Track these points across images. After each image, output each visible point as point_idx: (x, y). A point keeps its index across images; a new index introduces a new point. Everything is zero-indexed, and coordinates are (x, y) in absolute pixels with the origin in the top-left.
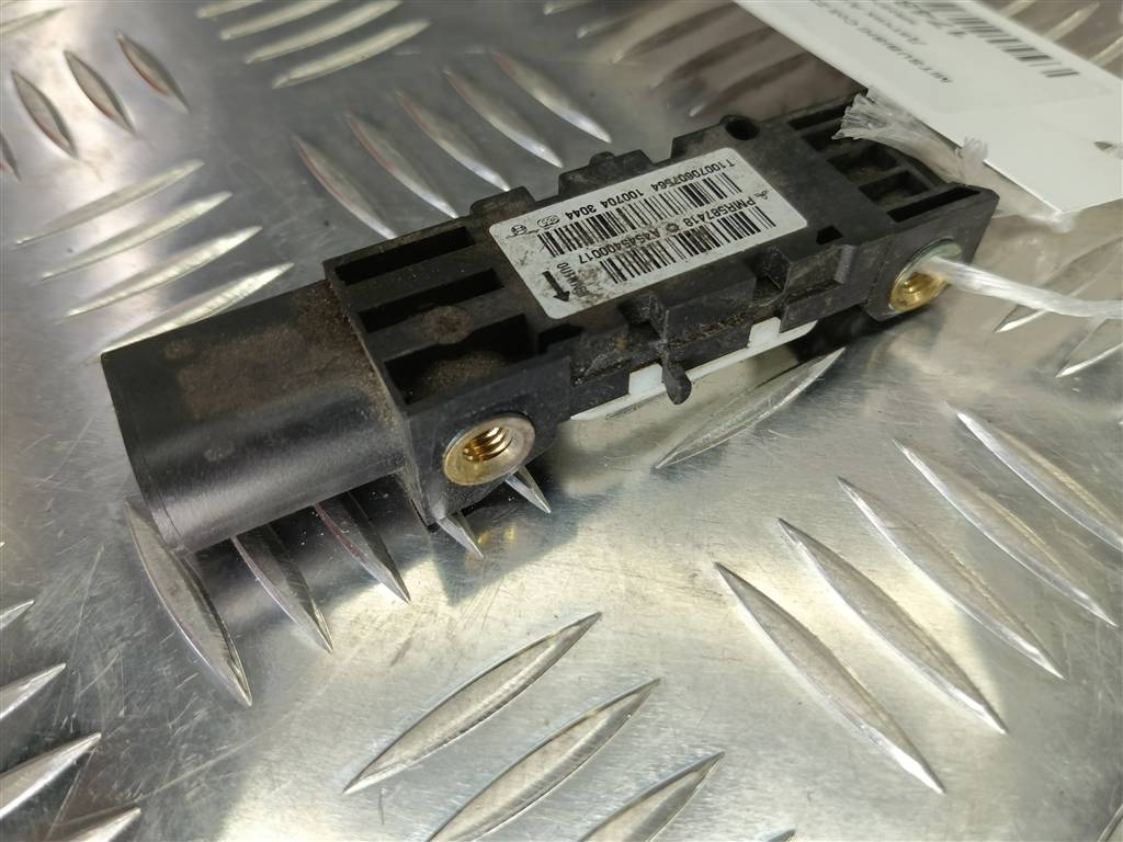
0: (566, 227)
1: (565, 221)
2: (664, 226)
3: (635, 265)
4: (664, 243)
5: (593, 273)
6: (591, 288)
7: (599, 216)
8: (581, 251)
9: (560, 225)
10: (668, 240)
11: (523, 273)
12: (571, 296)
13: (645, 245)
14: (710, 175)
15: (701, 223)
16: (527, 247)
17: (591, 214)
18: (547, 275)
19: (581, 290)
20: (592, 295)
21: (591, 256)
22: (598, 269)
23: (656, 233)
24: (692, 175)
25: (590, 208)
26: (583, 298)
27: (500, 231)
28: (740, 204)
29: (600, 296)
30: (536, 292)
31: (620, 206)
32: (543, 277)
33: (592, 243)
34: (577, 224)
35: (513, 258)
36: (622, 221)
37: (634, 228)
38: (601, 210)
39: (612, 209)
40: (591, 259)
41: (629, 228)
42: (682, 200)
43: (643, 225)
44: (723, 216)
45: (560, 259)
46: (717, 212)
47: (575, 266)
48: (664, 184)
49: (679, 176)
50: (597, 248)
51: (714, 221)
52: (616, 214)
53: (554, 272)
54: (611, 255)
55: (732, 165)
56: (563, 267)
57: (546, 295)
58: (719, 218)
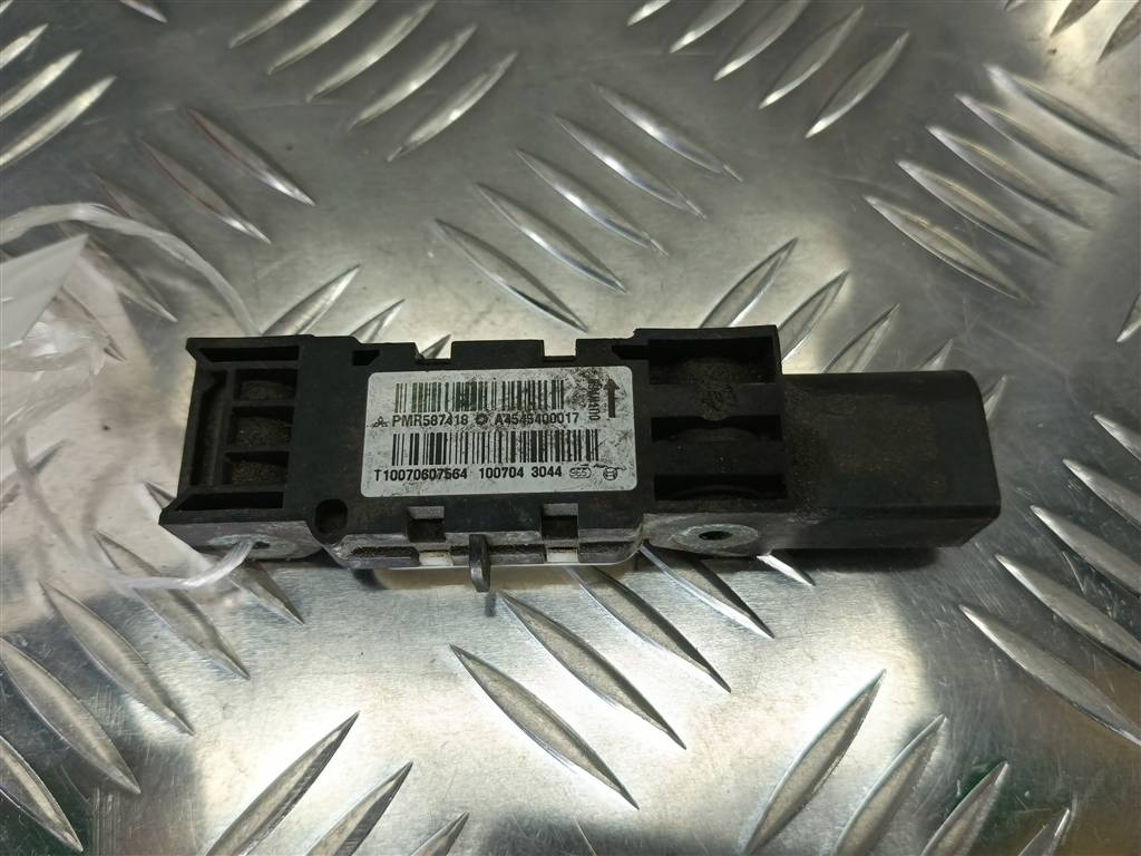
0: (569, 460)
1: (566, 467)
2: (488, 424)
3: (537, 393)
4: (500, 406)
5: (574, 400)
6: (585, 384)
7: (534, 460)
8: (572, 427)
9: (573, 464)
10: (494, 408)
11: (630, 425)
12: (604, 383)
13: (516, 411)
14: (406, 467)
15: (454, 414)
16: (614, 451)
17: (538, 465)
18: (612, 415)
19: (595, 385)
20: (588, 377)
21: (566, 418)
22: (569, 402)
23: (499, 419)
24: (424, 475)
25: (537, 473)
26: (597, 377)
27: (627, 481)
28: (408, 421)
29: (583, 374)
30: (630, 401)
31: (509, 465)
32: (617, 413)
33: (557, 432)
34: (558, 460)
35: (631, 444)
36: (518, 445)
37: (513, 434)
38: (528, 467)
39: (518, 465)
40: (568, 415)
41: (517, 434)
42: (452, 448)
43: (504, 433)
44: (431, 414)
45: (592, 426)
46: (433, 421)
47: (585, 413)
48: (455, 474)
49: (432, 479)
50: (557, 425)
51: (443, 411)
52: (517, 457)
53: (605, 415)
54: (550, 411)
55: (378, 471)
56: (594, 417)
57: (624, 393)
58: (436, 413)
